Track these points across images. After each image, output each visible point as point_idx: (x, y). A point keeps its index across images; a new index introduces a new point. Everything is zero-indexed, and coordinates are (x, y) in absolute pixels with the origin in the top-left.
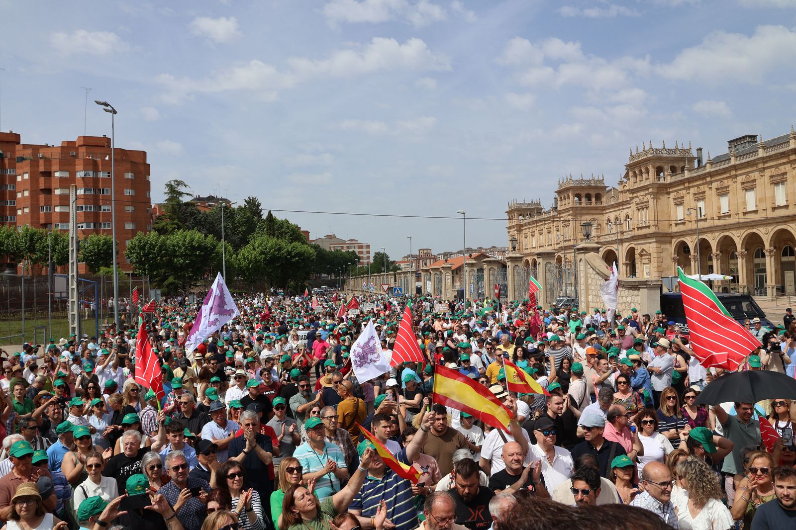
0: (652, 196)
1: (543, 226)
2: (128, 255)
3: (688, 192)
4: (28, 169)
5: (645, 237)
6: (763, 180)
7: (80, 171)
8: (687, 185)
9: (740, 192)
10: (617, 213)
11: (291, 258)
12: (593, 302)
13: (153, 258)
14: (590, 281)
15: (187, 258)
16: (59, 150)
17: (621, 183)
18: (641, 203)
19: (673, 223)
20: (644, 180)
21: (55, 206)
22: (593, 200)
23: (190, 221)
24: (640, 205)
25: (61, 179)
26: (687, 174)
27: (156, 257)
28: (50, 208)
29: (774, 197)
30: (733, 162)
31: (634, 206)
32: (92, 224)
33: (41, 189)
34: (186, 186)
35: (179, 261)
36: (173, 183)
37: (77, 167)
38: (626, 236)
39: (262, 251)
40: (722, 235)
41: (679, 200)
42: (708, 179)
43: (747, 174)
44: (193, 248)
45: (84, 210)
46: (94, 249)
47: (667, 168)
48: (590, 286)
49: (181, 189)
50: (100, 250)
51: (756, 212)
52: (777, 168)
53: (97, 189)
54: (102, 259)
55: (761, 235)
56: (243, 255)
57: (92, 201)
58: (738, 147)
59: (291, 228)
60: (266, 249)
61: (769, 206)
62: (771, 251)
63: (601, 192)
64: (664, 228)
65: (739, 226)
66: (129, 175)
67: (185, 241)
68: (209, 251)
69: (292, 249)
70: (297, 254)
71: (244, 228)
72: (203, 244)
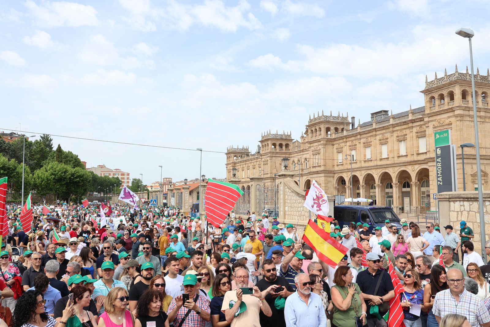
0: (323, 147)
1: (250, 164)
3: (345, 144)
5: (317, 173)
6: (392, 138)
8: (345, 140)
9: (378, 146)
10: (300, 157)
11: (73, 179)
12: (288, 211)
14: (286, 197)
17: (302, 137)
18: (315, 151)
19: (336, 164)
20: (318, 136)
22: (284, 147)
24: (315, 152)
26: (345, 133)
29: (399, 149)
30: (374, 126)
31: (311, 153)
38: (305, 172)
39: (52, 173)
40: (366, 173)
41: (340, 150)
42: (359, 137)
43: (383, 134)
47: (332, 128)
48: (286, 201)
51: (388, 158)
52: (401, 131)
55: (391, 174)
56: (38, 174)
58: (377, 118)
59: (73, 157)
60: (55, 172)
61: (396, 155)
62: (396, 184)
63: (289, 143)
64: (330, 168)
65: (377, 167)
68: (11, 170)
69: (74, 172)
70: (78, 176)
71: (38, 156)
72: (7, 166)
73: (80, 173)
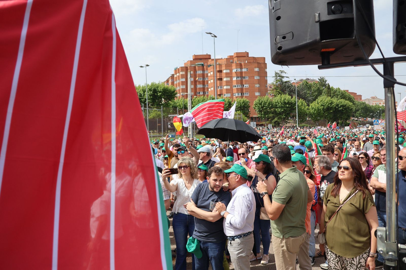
2: (254, 108)
4: (212, 70)
7: (234, 69)
11: (338, 108)
13: (266, 109)
15: (282, 109)
16: (225, 60)
21: (224, 86)
23: (287, 90)
25: (226, 73)
27: (267, 108)
28: (222, 87)
32: (240, 94)
33: (218, 79)
34: (285, 73)
35: (278, 110)
36: (279, 72)
37: (233, 67)
39: (322, 105)
44: (285, 103)
45: (236, 87)
46: (239, 105)
49: (283, 75)
50: (242, 105)
53: (242, 77)
54: (242, 110)
56: (312, 106)
57: (240, 83)
59: (341, 92)
60: (324, 103)
66: (257, 69)
67: (281, 100)
68: (293, 105)
69: (339, 103)
70: (342, 106)
71: (316, 93)
72: (290, 101)
73: (343, 103)
